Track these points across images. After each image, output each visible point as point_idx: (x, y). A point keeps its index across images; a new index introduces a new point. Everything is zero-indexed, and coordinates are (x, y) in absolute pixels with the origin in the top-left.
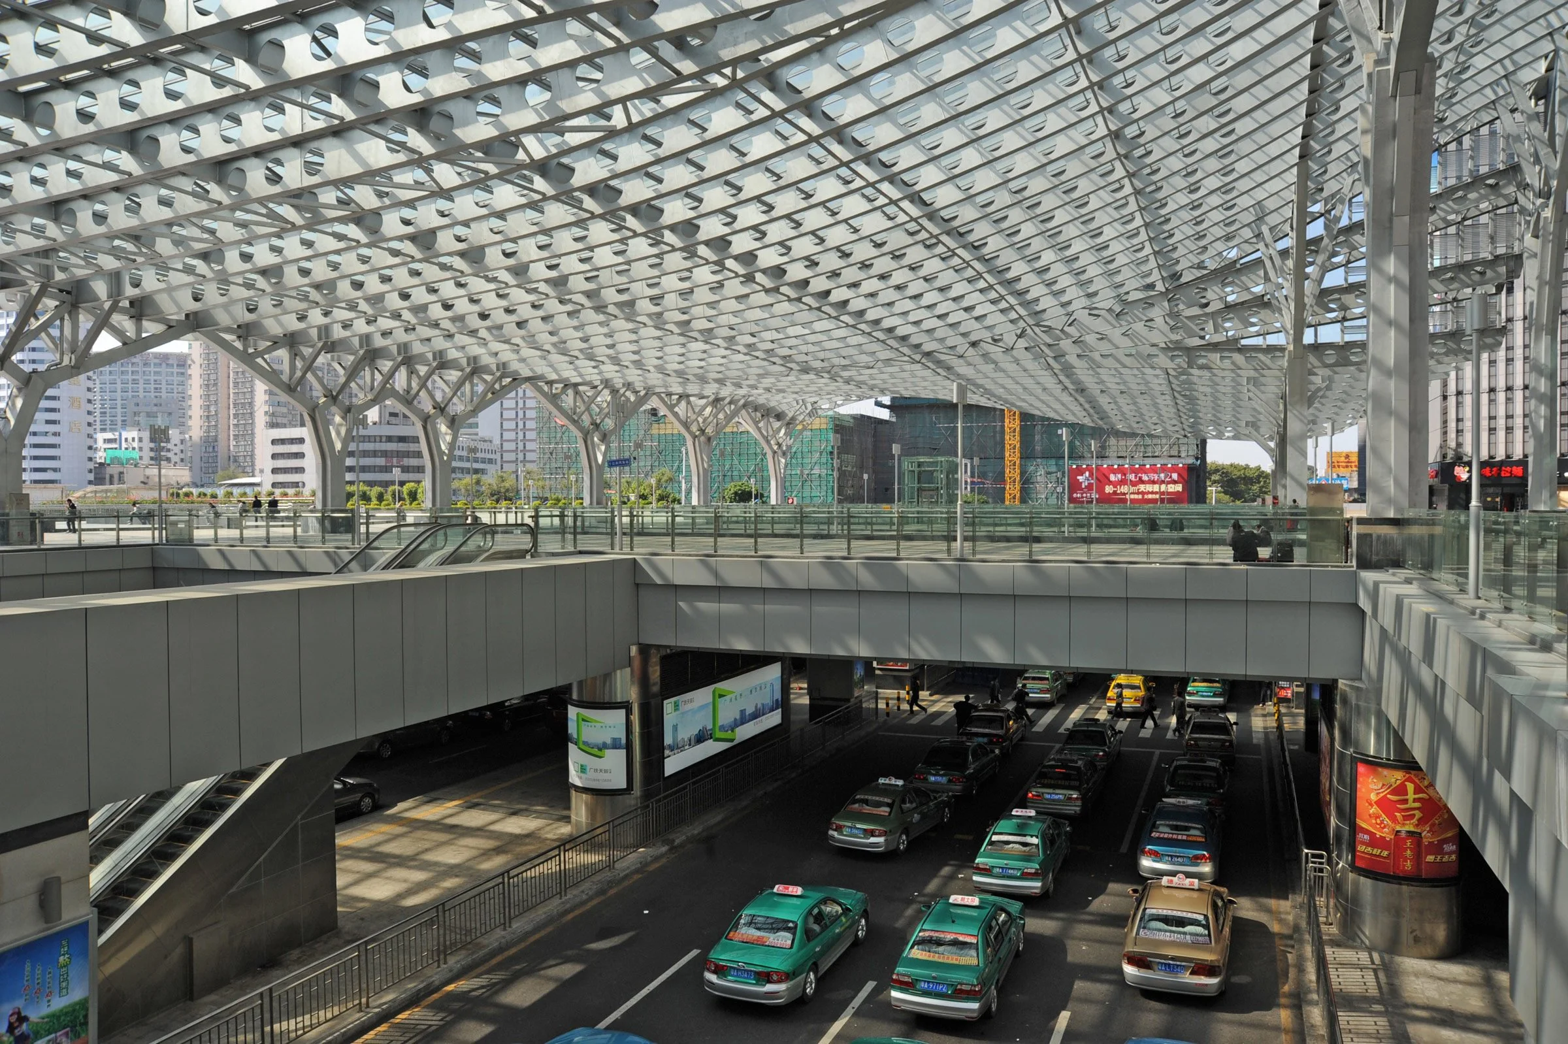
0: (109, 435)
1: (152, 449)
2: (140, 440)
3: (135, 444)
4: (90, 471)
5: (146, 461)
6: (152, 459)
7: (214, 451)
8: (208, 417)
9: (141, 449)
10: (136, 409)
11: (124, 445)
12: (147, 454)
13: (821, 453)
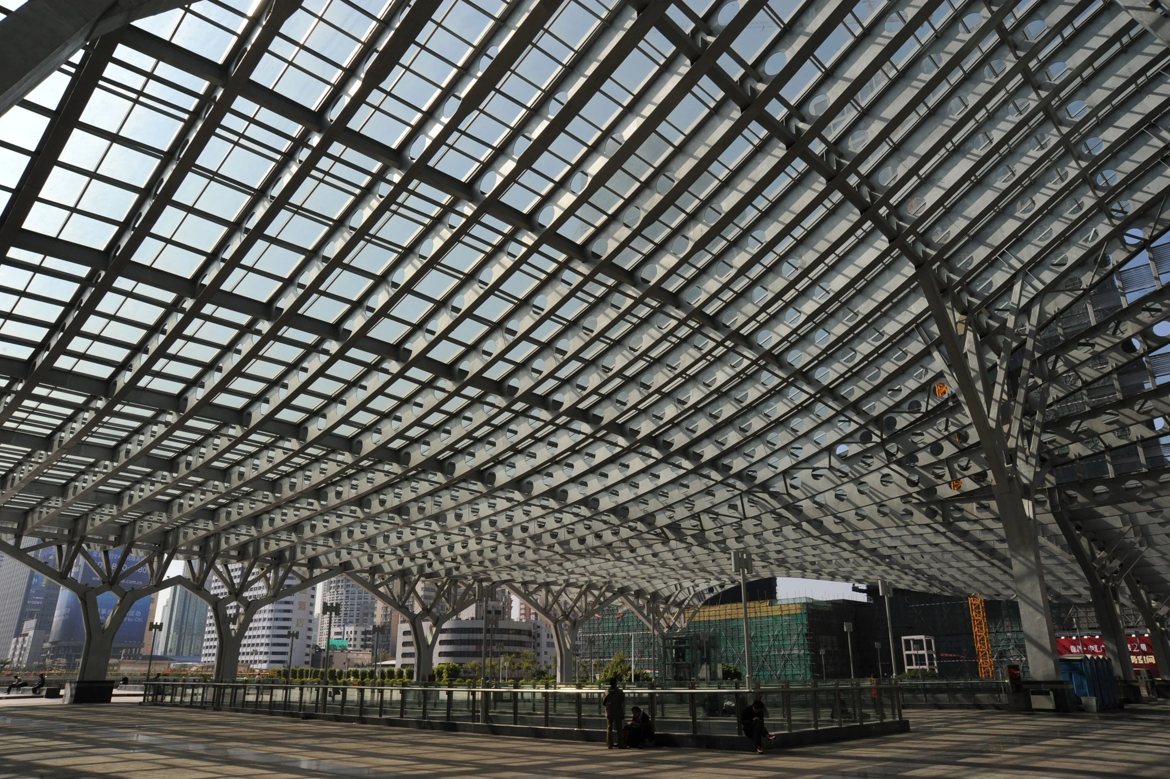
0: (338, 630)
1: (362, 640)
2: (356, 632)
3: (352, 636)
4: (307, 655)
5: (358, 647)
6: (362, 646)
7: (388, 641)
8: (386, 615)
9: (355, 639)
10: (366, 611)
11: (346, 637)
12: (359, 643)
13: (798, 635)
